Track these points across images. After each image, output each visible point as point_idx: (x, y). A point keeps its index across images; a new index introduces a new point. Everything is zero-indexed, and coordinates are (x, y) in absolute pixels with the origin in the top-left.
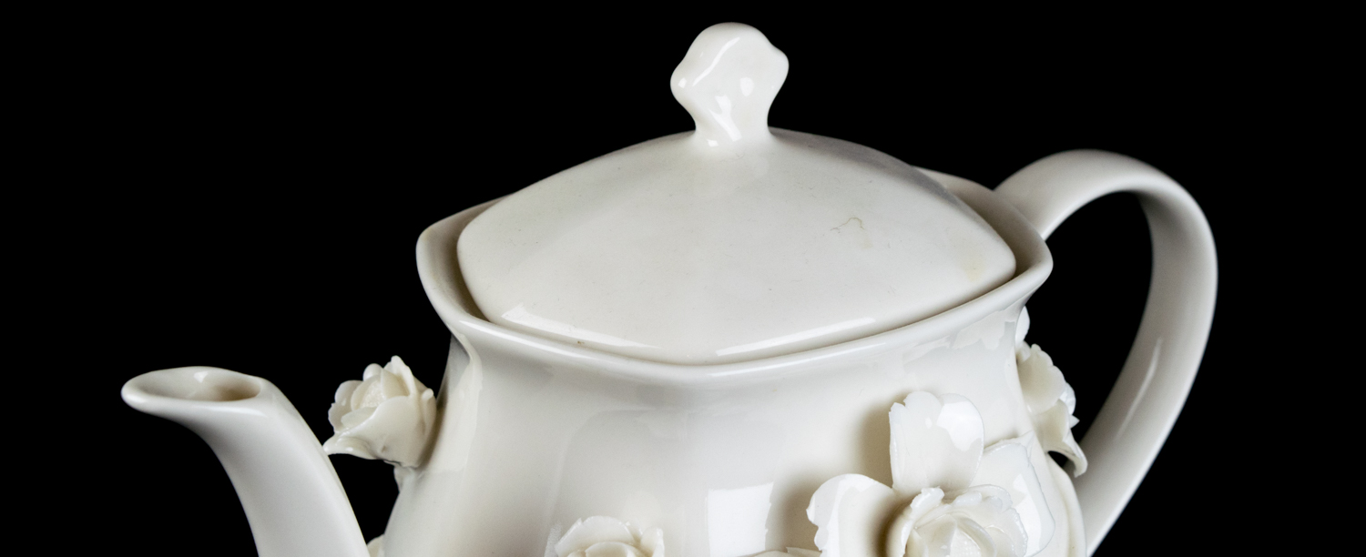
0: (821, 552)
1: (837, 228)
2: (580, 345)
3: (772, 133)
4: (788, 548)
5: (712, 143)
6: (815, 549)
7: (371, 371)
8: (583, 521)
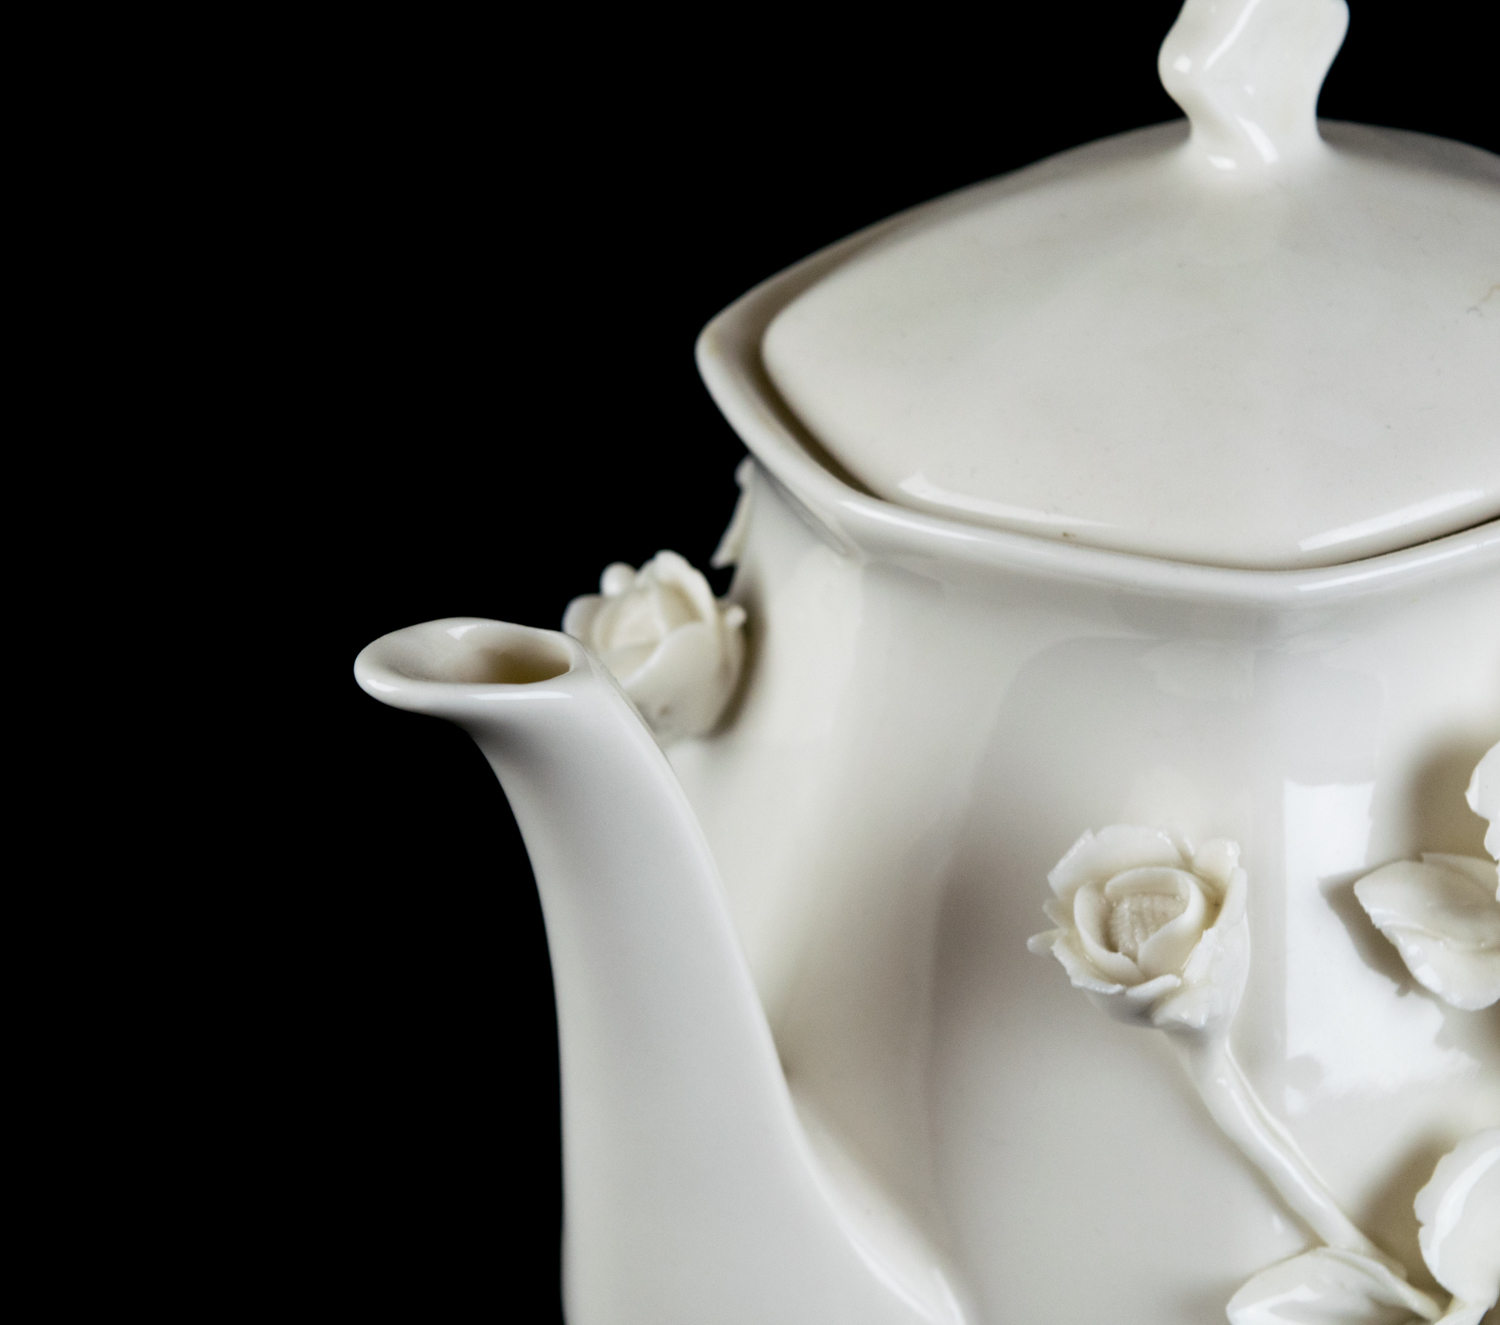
0: (1497, 863)
1: (1475, 308)
2: (1067, 539)
3: (1325, 136)
4: (1425, 856)
5: (1224, 163)
6: (1488, 858)
7: (615, 579)
8: (1095, 831)
